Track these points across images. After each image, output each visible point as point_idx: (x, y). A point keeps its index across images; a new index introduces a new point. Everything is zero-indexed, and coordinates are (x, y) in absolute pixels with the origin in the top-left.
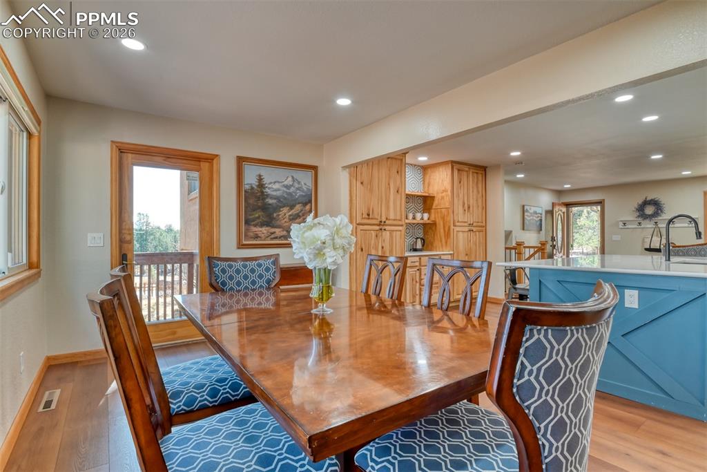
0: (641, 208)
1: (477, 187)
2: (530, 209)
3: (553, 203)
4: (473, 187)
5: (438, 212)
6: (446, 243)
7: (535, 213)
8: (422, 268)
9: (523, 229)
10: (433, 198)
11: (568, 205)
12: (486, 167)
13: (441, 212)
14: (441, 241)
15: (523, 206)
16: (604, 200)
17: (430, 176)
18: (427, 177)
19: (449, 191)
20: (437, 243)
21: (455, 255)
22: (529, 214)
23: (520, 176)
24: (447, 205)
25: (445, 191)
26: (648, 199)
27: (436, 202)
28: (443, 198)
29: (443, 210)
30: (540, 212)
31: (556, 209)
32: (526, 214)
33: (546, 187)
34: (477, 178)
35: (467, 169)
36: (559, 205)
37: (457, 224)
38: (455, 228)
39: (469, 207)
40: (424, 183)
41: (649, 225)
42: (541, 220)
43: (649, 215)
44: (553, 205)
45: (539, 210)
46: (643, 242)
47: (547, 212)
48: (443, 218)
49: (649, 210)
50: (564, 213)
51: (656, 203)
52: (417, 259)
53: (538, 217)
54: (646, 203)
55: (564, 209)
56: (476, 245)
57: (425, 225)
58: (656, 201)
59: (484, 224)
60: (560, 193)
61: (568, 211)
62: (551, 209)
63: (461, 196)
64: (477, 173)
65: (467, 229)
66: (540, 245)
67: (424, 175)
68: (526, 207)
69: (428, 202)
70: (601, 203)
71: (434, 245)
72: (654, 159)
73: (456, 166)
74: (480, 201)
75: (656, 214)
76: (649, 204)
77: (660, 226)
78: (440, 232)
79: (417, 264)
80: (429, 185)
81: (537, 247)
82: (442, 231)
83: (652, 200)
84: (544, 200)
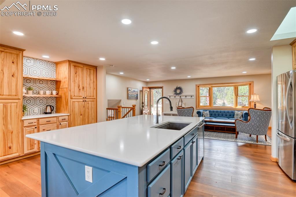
0: (175, 91)
1: (90, 77)
2: (131, 89)
3: (143, 87)
4: (86, 77)
5: (62, 90)
6: (66, 108)
7: (134, 91)
8: (40, 126)
9: (128, 99)
10: (60, 82)
11: (150, 88)
12: (97, 67)
13: (64, 90)
14: (64, 107)
15: (128, 88)
16: (163, 87)
17: (59, 69)
18: (58, 69)
19: (68, 78)
20: (62, 108)
21: (72, 116)
22: (130, 92)
23: (122, 73)
24: (67, 86)
25: (65, 78)
26: (178, 87)
27: (61, 84)
28: (65, 82)
29: (65, 89)
30: (137, 91)
31: (145, 89)
32: (129, 92)
33: (138, 79)
34: (90, 72)
35: (82, 66)
36: (146, 88)
37: (73, 97)
38: (71, 100)
39: (83, 88)
40: (56, 73)
41: (178, 97)
42: (137, 95)
43: (178, 93)
44: (143, 88)
45: (136, 90)
46: (176, 104)
47: (140, 91)
48: (65, 94)
49: (178, 91)
50: (148, 91)
51: (180, 88)
52: (36, 120)
53: (136, 93)
54: (177, 88)
55: (148, 90)
56: (89, 109)
57: (56, 97)
58: (181, 88)
59: (95, 97)
60: (147, 83)
61: (150, 91)
62: (142, 89)
63: (77, 81)
64: (90, 69)
65: (82, 100)
66: (132, 107)
67: (56, 67)
68: (129, 89)
69: (58, 84)
70: (161, 88)
71: (61, 110)
72: (172, 69)
73: (72, 64)
74: (92, 85)
75: (180, 93)
76: (178, 89)
77: (182, 98)
78: (63, 102)
79: (36, 124)
80: (58, 74)
81: (131, 108)
82: (64, 101)
83: (179, 87)
84: (138, 86)
